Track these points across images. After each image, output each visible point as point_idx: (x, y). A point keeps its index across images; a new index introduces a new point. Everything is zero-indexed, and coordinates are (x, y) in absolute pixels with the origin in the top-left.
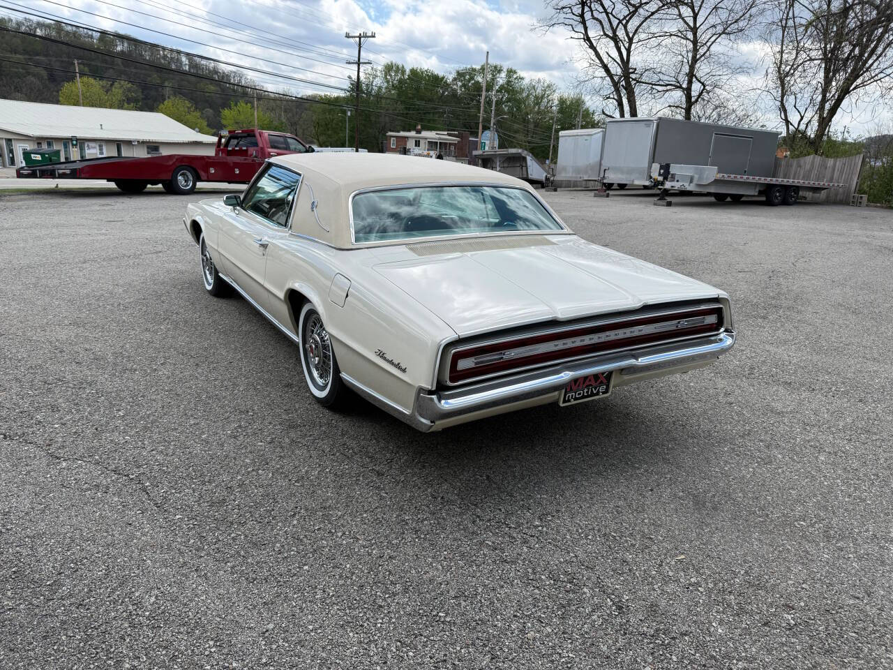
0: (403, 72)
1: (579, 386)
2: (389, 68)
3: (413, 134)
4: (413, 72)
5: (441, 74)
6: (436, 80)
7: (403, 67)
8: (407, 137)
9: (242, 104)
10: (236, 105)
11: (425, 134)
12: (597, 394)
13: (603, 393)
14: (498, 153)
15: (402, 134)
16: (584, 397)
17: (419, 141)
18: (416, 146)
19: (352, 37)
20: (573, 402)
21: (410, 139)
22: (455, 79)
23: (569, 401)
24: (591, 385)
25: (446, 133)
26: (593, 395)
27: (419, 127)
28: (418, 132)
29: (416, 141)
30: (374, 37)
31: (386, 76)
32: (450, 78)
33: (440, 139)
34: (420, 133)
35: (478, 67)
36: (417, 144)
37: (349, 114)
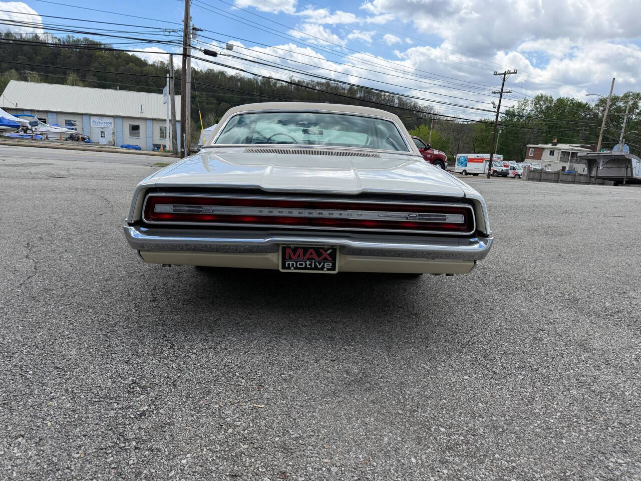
0: (551, 101)
1: (299, 256)
2: (539, 99)
3: (550, 146)
4: (560, 101)
5: (584, 102)
6: (580, 106)
7: (551, 97)
8: (544, 148)
9: (422, 126)
10: (418, 127)
11: (559, 146)
12: (322, 269)
13: (328, 269)
14: (601, 155)
15: (540, 146)
16: (306, 268)
17: (554, 151)
18: (550, 155)
19: (499, 74)
20: (292, 270)
21: (545, 150)
22: (597, 105)
23: (289, 268)
24: (313, 259)
25: (579, 145)
26: (316, 268)
27: (556, 141)
28: (555, 144)
29: (551, 151)
30: (516, 73)
31: (535, 105)
32: (592, 105)
33: (572, 150)
34: (556, 145)
35: (621, 96)
36: (552, 153)
37: (500, 132)
